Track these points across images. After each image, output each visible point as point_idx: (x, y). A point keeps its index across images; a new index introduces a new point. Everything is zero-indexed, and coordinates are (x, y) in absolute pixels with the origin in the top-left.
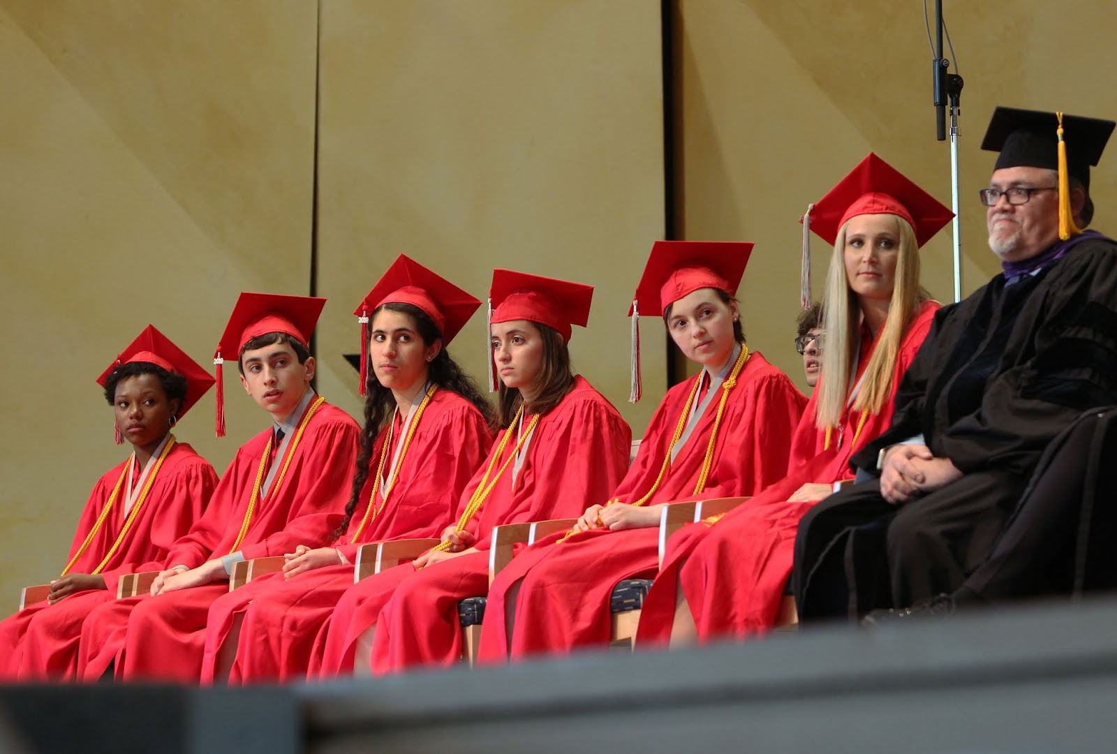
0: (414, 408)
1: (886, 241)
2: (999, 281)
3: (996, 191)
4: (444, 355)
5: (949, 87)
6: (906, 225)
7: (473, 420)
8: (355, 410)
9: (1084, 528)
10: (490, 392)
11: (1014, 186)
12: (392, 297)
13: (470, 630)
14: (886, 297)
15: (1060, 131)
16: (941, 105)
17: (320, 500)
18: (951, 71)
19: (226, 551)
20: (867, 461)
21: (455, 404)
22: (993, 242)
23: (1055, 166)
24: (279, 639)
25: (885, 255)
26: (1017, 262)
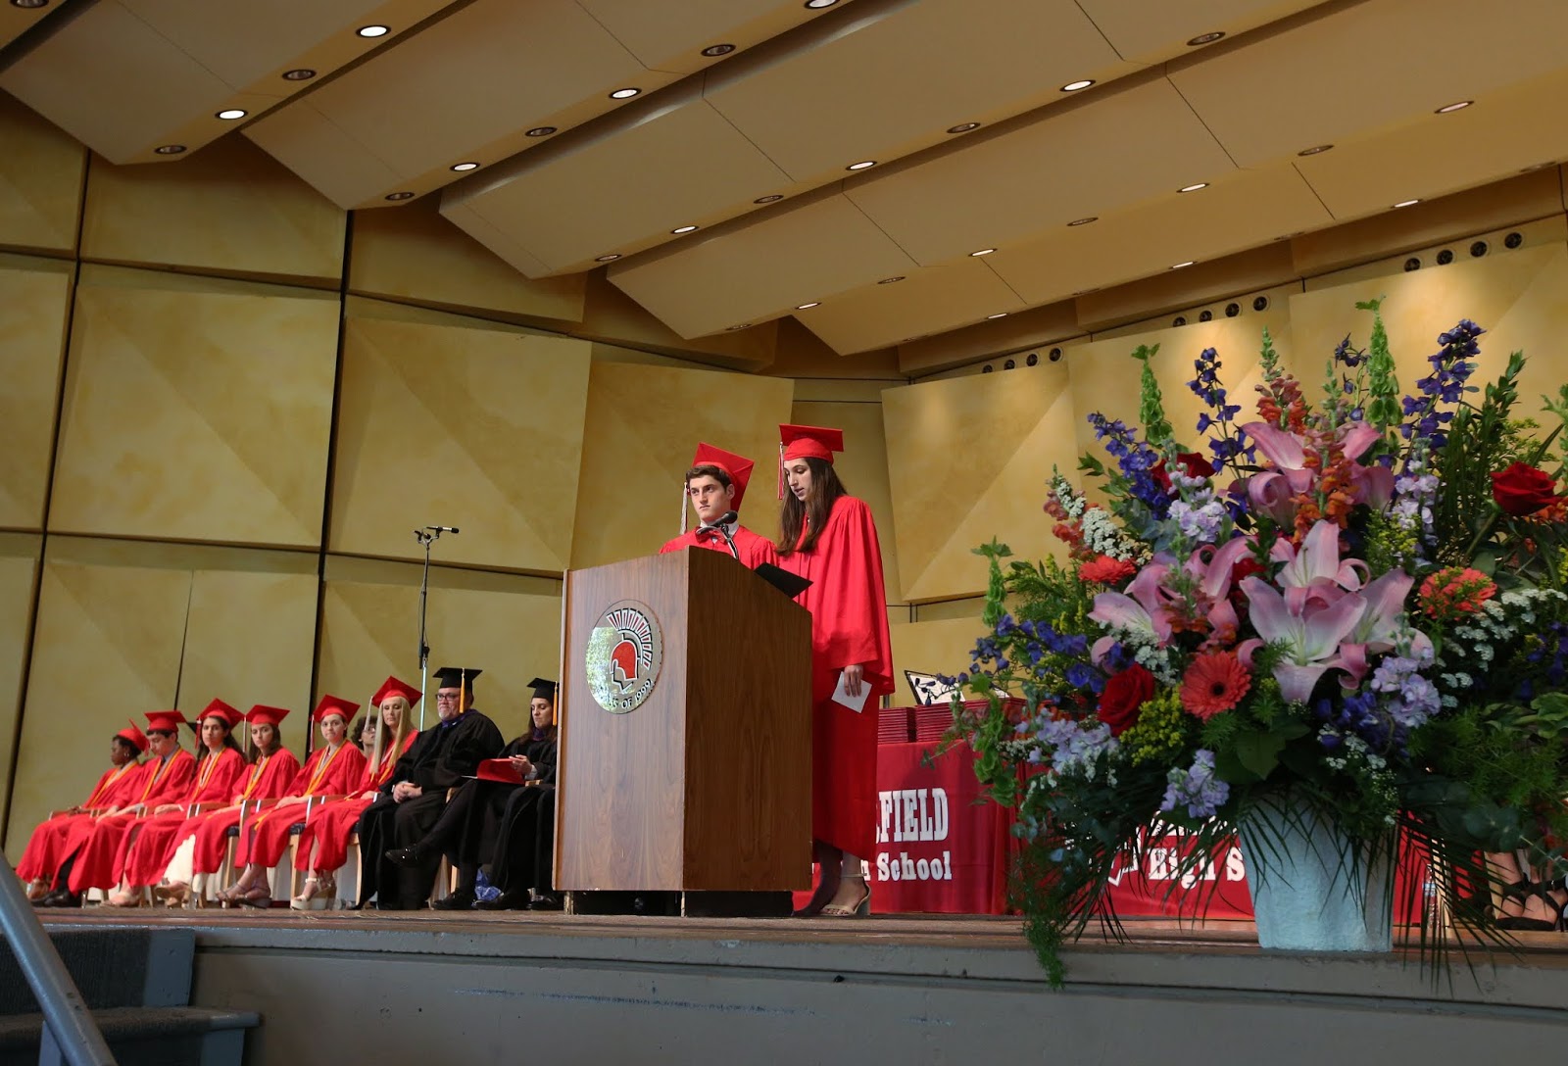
0: (216, 754)
1: (397, 706)
2: (440, 725)
3: (441, 695)
4: (230, 734)
5: (425, 651)
6: (404, 700)
7: (239, 761)
8: (194, 752)
9: (467, 822)
10: (245, 749)
11: (448, 695)
12: (213, 713)
13: (231, 839)
14: (396, 726)
15: (463, 675)
16: (421, 657)
17: (176, 785)
18: (426, 645)
19: (138, 802)
20: (387, 790)
21: (232, 754)
22: (440, 715)
23: (460, 687)
24: (154, 838)
25: (396, 712)
26: (449, 720)
